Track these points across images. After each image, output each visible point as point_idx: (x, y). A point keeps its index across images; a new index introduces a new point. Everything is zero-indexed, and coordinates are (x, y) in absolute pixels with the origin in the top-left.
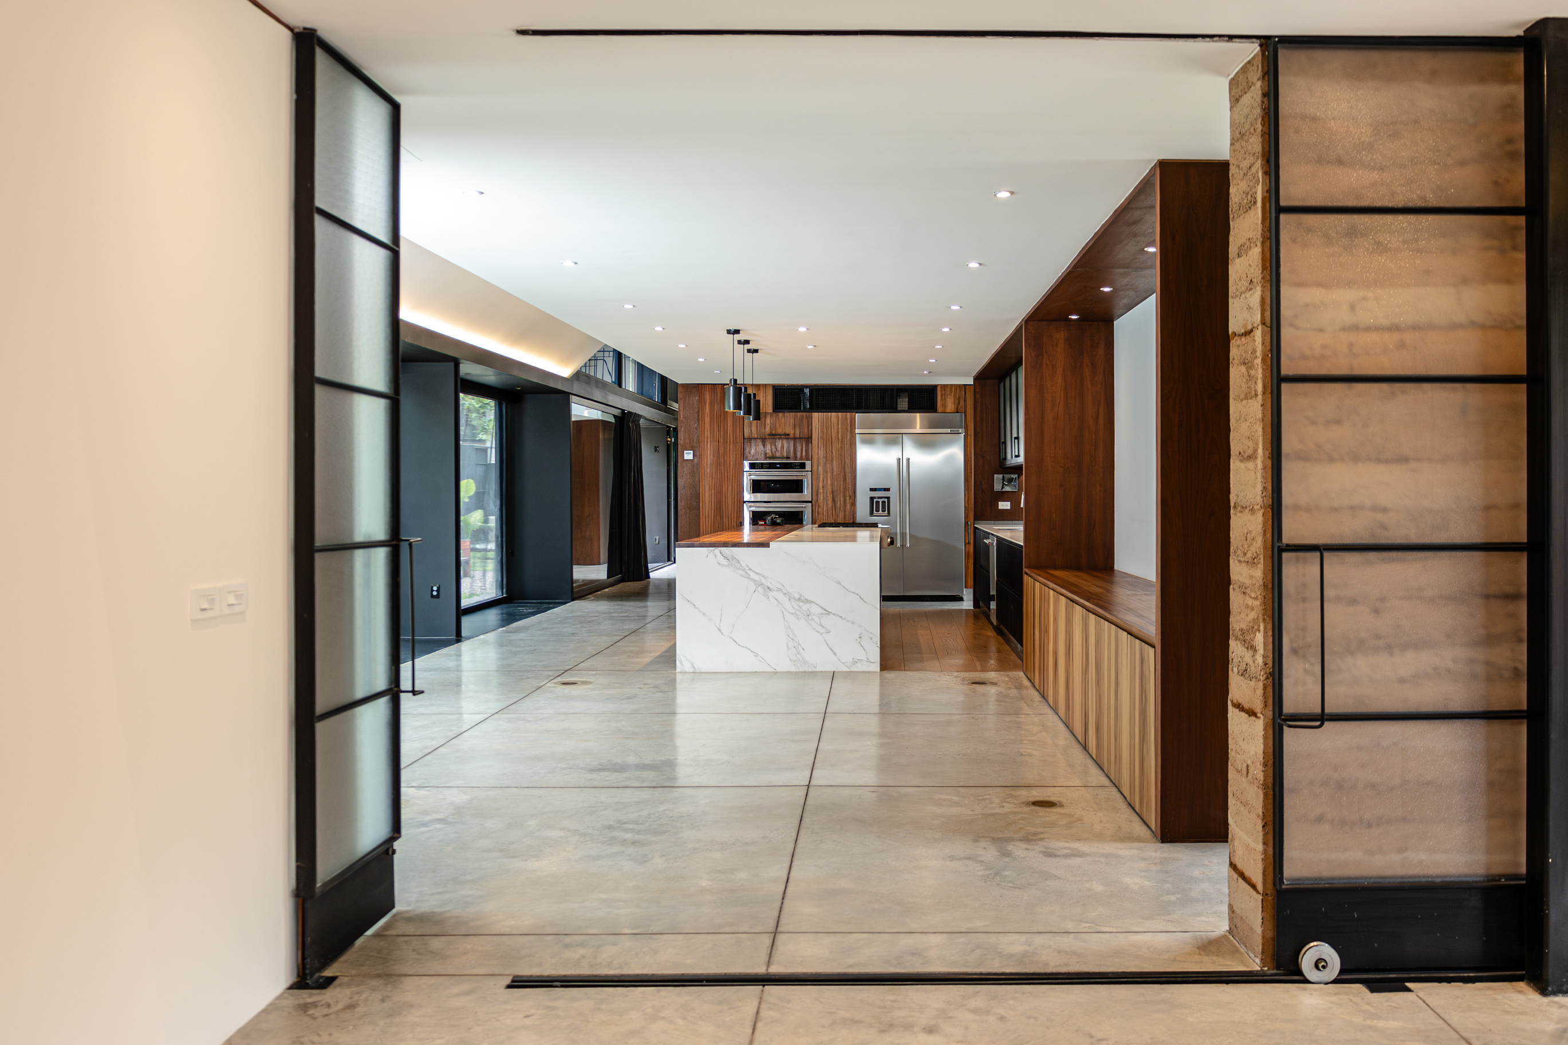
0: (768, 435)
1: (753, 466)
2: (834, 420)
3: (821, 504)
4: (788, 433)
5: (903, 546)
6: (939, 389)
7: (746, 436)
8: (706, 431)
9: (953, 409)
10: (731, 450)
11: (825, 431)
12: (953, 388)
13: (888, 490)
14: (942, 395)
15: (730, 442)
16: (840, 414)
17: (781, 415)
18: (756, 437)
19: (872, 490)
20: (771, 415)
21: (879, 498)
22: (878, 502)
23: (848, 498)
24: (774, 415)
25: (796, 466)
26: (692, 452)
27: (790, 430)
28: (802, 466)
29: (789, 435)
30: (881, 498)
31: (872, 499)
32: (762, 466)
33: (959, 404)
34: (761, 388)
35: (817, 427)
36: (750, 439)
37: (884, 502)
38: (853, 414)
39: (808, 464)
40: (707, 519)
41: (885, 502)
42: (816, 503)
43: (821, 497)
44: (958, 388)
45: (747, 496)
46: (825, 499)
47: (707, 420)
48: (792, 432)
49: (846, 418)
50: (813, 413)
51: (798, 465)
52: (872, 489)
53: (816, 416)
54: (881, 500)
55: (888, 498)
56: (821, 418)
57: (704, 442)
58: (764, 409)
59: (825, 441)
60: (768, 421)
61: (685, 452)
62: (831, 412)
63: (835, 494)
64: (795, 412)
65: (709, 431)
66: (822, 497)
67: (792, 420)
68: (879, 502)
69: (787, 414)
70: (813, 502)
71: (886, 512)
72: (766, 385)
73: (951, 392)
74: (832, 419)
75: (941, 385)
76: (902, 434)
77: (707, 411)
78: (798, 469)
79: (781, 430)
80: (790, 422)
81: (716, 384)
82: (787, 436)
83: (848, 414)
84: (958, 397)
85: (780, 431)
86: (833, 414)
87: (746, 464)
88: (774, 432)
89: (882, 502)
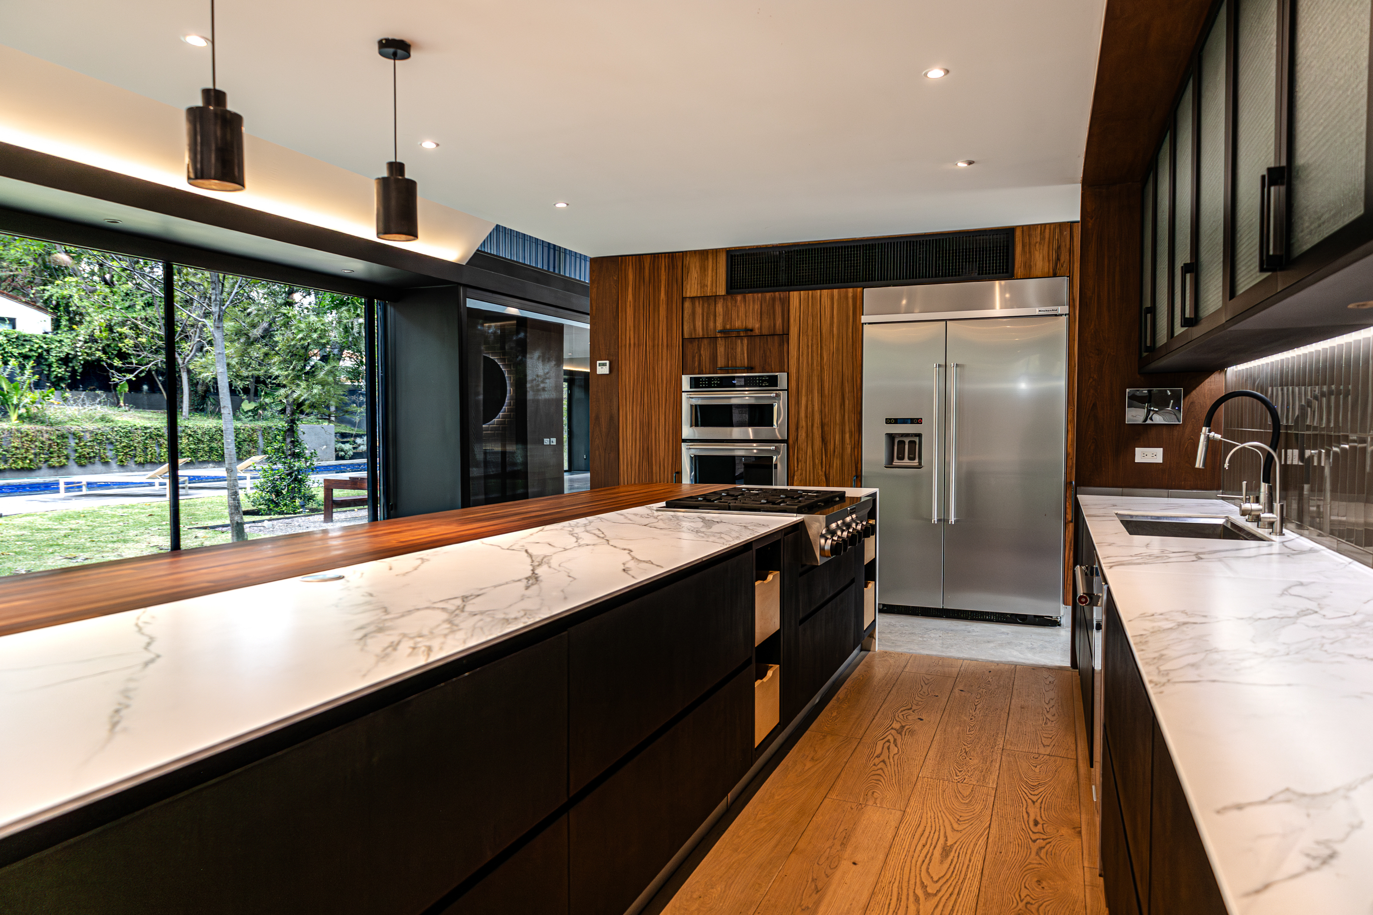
0: (720, 332)
1: (696, 383)
2: (826, 301)
3: (804, 446)
4: (750, 326)
5: (944, 520)
6: (1018, 233)
7: (686, 336)
8: (628, 328)
9: (1046, 270)
10: (665, 358)
11: (810, 321)
12: (1047, 231)
13: (918, 421)
14: (1023, 246)
15: (662, 344)
16: (836, 291)
17: (739, 298)
18: (701, 335)
19: (889, 421)
20: (724, 299)
21: (903, 435)
22: (902, 443)
23: (847, 436)
24: (729, 297)
25: (763, 381)
26: (607, 362)
27: (753, 323)
28: (773, 382)
29: (752, 330)
30: (907, 435)
31: (891, 437)
32: (709, 383)
33: (1058, 259)
34: (710, 257)
35: (798, 314)
36: (692, 340)
37: (912, 443)
38: (859, 290)
39: (782, 377)
40: (629, 467)
41: (915, 442)
42: (794, 443)
43: (802, 434)
44: (1057, 231)
45: (687, 431)
46: (809, 435)
47: (630, 311)
48: (757, 326)
49: (847, 297)
50: (791, 293)
51: (765, 380)
52: (890, 419)
53: (795, 296)
54: (907, 440)
55: (919, 435)
56: (804, 299)
57: (625, 345)
58: (714, 290)
59: (810, 338)
60: (720, 308)
61: (598, 362)
62: (821, 289)
63: (826, 428)
64: (762, 292)
65: (632, 328)
66: (804, 434)
67: (757, 307)
68: (904, 442)
69: (749, 296)
70: (791, 442)
71: (917, 461)
72: (716, 252)
73: (1043, 238)
74: (823, 300)
75: (1023, 226)
76: (946, 320)
77: (630, 297)
78: (766, 386)
79: (740, 323)
80: (753, 309)
81: (643, 255)
82: (749, 333)
83: (850, 290)
84: (1055, 246)
85: (738, 324)
86: (825, 292)
87: (686, 380)
88: (728, 327)
89: (910, 442)
